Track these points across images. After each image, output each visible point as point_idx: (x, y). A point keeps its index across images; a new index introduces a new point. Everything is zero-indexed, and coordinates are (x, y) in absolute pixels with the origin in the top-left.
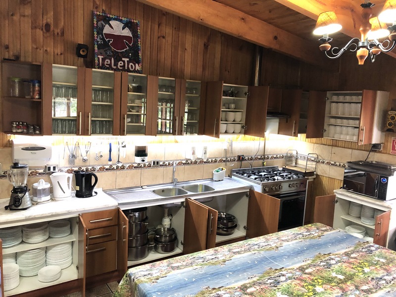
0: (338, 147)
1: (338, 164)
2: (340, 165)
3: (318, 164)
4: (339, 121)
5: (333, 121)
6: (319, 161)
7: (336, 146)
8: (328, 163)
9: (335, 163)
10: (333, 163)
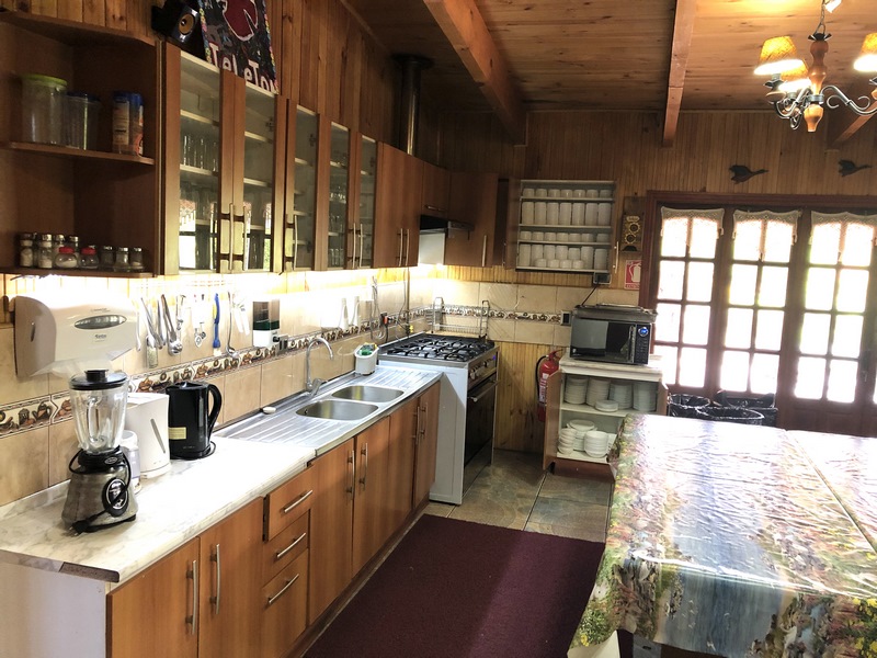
0: (529, 284)
1: (531, 315)
2: (535, 317)
3: (491, 320)
4: (539, 236)
5: (526, 236)
6: (492, 315)
7: (525, 283)
8: (512, 316)
9: (526, 314)
10: (521, 314)
